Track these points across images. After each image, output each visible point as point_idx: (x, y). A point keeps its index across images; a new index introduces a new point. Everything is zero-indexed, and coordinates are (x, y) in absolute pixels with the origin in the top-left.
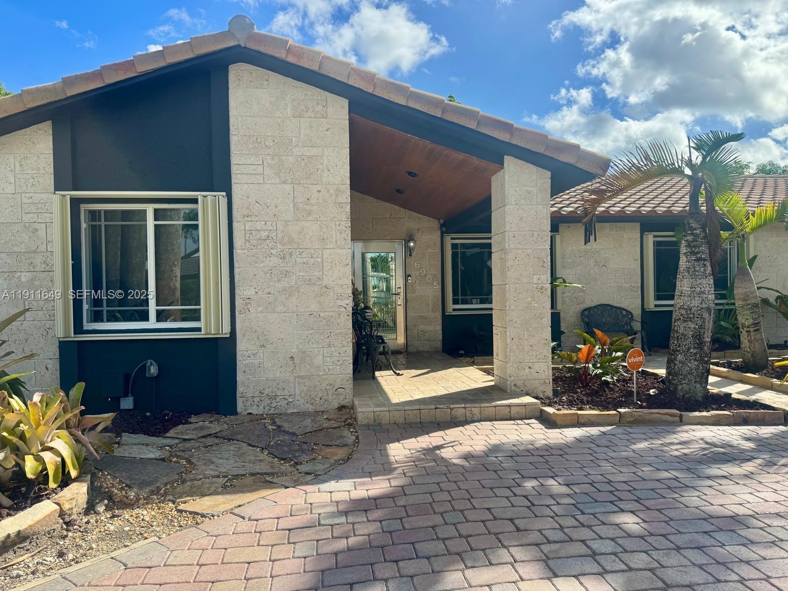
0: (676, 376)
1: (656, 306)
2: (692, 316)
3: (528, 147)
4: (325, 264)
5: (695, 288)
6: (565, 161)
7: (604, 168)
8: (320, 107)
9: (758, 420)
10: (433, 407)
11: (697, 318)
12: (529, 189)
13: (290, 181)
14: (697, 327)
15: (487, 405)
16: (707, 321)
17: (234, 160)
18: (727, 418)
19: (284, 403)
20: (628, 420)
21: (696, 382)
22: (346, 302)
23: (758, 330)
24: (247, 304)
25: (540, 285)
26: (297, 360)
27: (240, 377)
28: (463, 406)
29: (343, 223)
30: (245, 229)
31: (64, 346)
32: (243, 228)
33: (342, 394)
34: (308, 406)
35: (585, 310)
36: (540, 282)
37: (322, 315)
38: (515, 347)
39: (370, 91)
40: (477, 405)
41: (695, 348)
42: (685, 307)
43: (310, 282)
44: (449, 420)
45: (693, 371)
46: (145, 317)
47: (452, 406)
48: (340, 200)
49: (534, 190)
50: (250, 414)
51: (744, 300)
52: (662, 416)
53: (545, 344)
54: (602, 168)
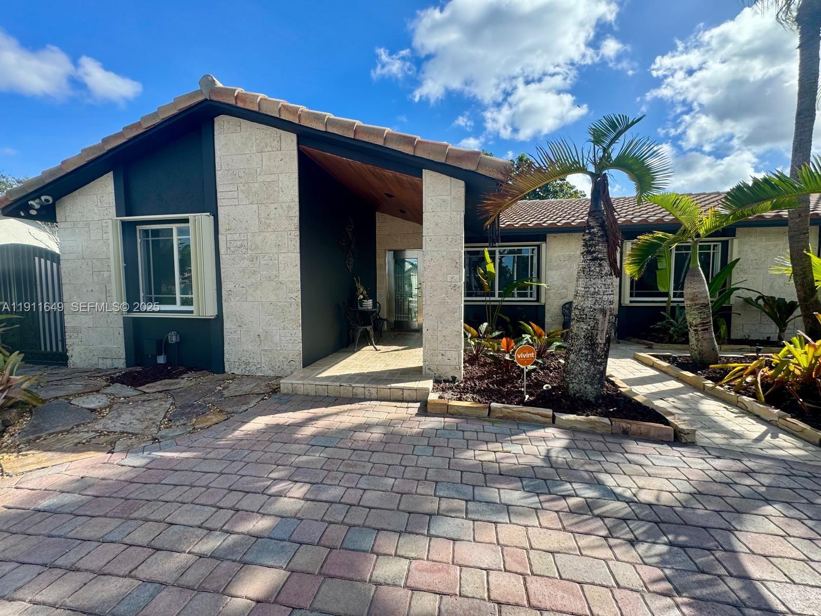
0: (568, 374)
1: (631, 302)
2: (584, 316)
3: (431, 158)
4: (280, 265)
5: (589, 288)
6: (467, 169)
7: (504, 173)
8: (276, 143)
9: (641, 434)
10: (338, 384)
11: (590, 318)
12: (445, 198)
13: (256, 202)
14: (589, 328)
15: (382, 386)
16: (600, 323)
17: (219, 189)
18: (604, 426)
19: (254, 368)
20: (497, 415)
21: (586, 383)
22: (296, 294)
23: (707, 329)
24: (229, 295)
25: (453, 283)
26: (262, 338)
27: (226, 347)
28: (363, 385)
29: (293, 233)
30: (226, 240)
31: (125, 320)
32: (225, 239)
33: (293, 366)
34: (270, 371)
35: (567, 304)
36: (453, 280)
37: (279, 304)
38: (430, 337)
39: (297, 122)
40: (375, 386)
41: (586, 349)
42: (579, 308)
43: (269, 279)
44: (351, 396)
45: (584, 372)
46: (173, 302)
47: (353, 385)
48: (291, 214)
49: (448, 198)
50: (233, 373)
51: (692, 300)
52: (532, 415)
53: (456, 335)
54: (502, 173)
